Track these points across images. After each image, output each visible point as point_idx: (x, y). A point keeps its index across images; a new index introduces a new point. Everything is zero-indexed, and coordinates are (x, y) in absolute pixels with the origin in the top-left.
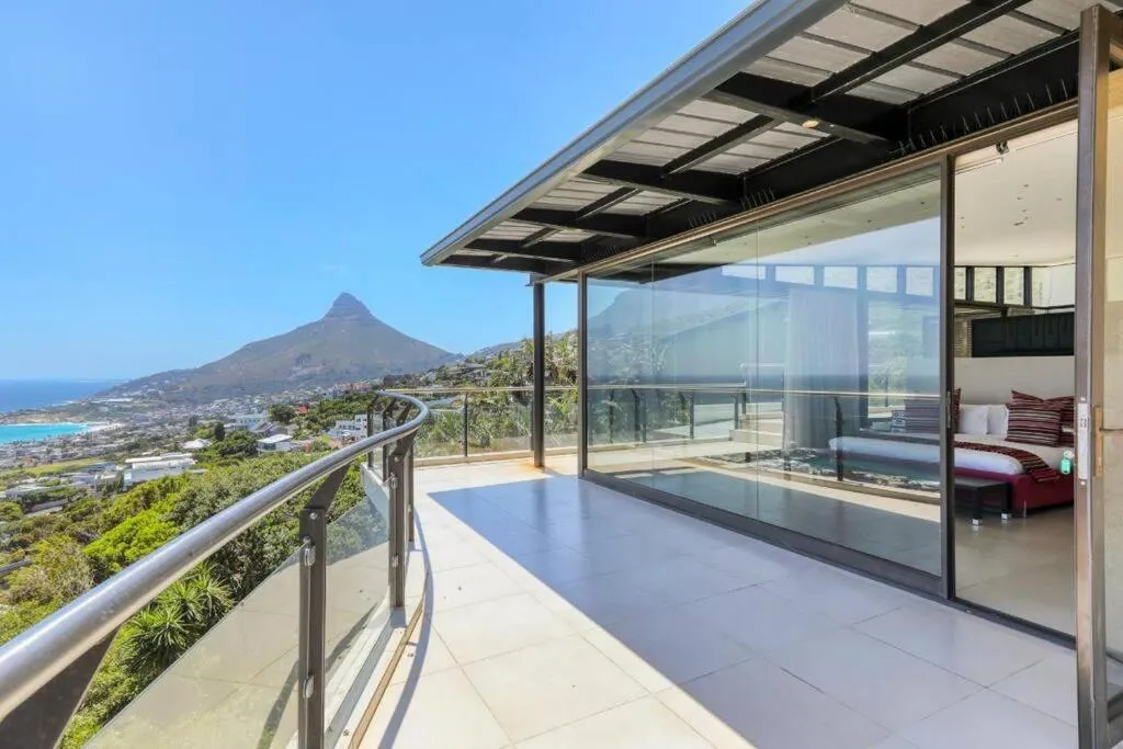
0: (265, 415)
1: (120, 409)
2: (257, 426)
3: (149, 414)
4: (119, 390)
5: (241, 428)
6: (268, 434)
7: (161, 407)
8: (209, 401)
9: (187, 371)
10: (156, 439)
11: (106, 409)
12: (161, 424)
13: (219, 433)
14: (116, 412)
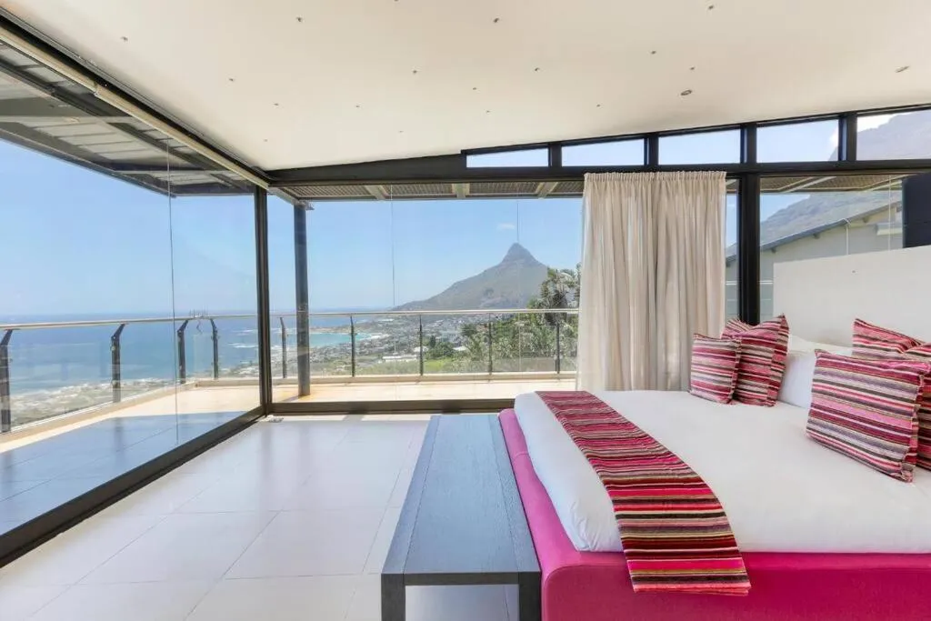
0: (458, 331)
1: (387, 325)
2: (455, 338)
3: (402, 329)
4: (387, 314)
5: (445, 340)
6: (459, 345)
7: (408, 324)
8: (433, 322)
9: (420, 302)
10: (403, 345)
11: (381, 325)
12: (406, 334)
13: (432, 342)
14: (387, 327)
